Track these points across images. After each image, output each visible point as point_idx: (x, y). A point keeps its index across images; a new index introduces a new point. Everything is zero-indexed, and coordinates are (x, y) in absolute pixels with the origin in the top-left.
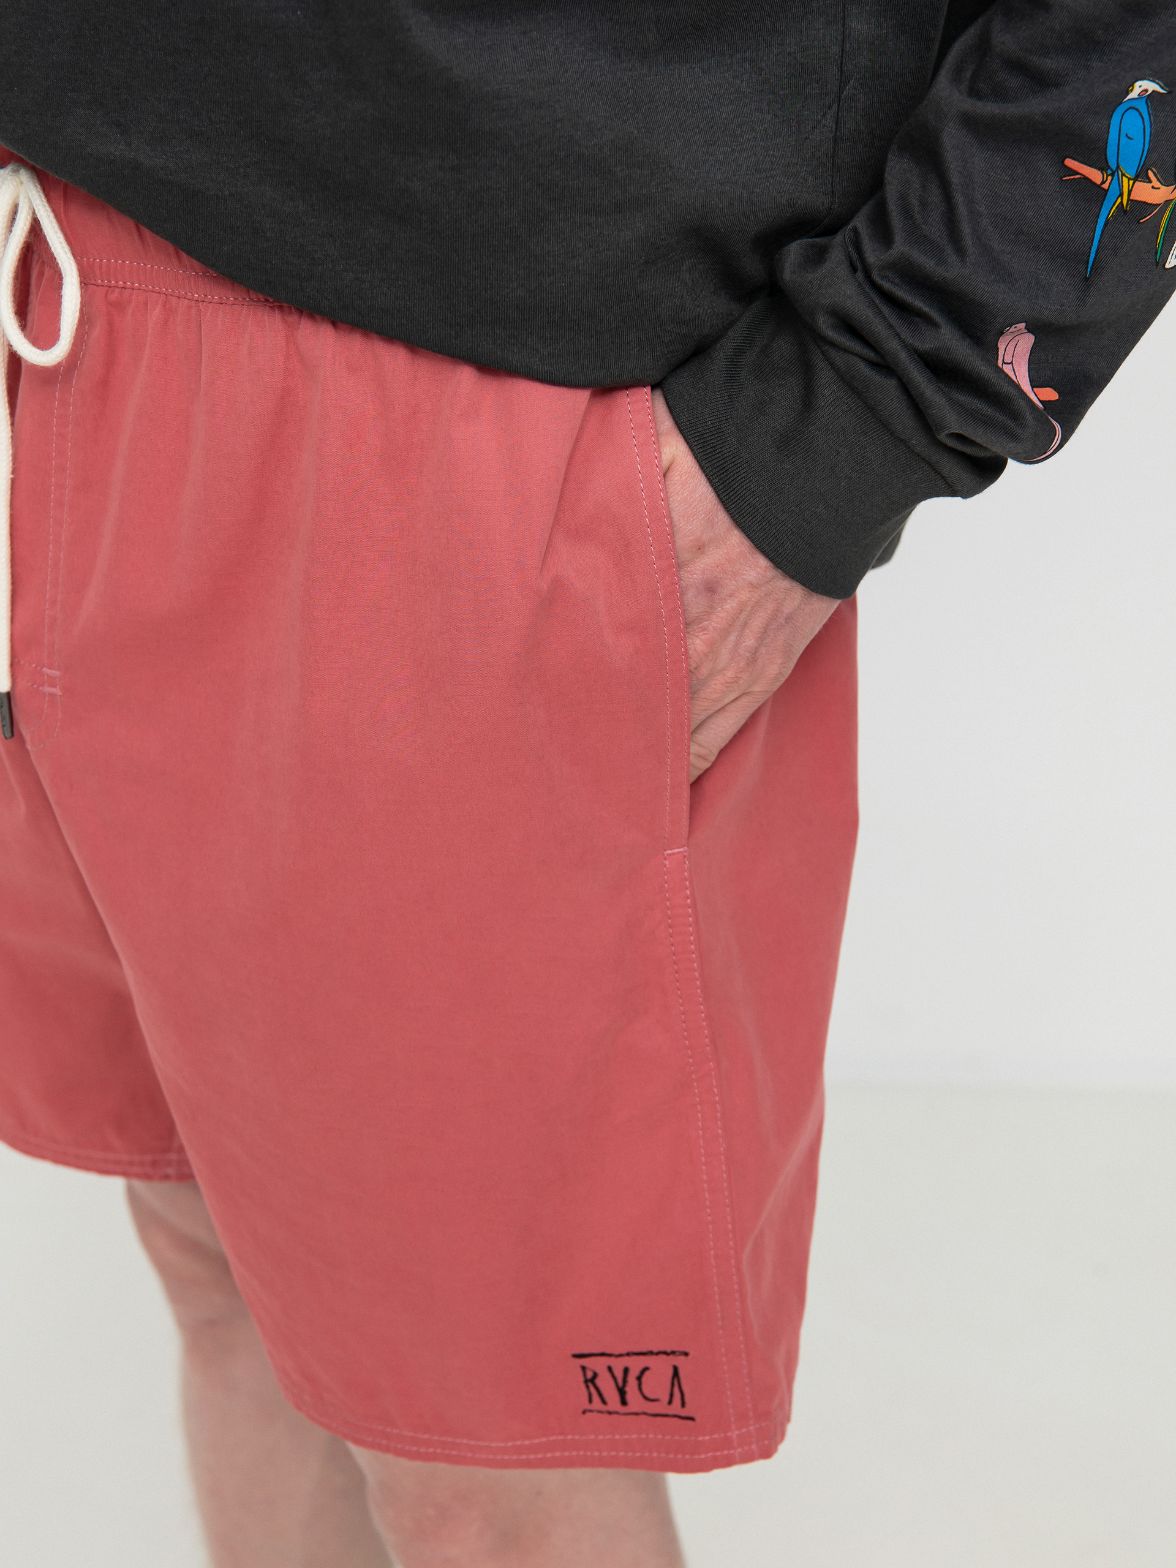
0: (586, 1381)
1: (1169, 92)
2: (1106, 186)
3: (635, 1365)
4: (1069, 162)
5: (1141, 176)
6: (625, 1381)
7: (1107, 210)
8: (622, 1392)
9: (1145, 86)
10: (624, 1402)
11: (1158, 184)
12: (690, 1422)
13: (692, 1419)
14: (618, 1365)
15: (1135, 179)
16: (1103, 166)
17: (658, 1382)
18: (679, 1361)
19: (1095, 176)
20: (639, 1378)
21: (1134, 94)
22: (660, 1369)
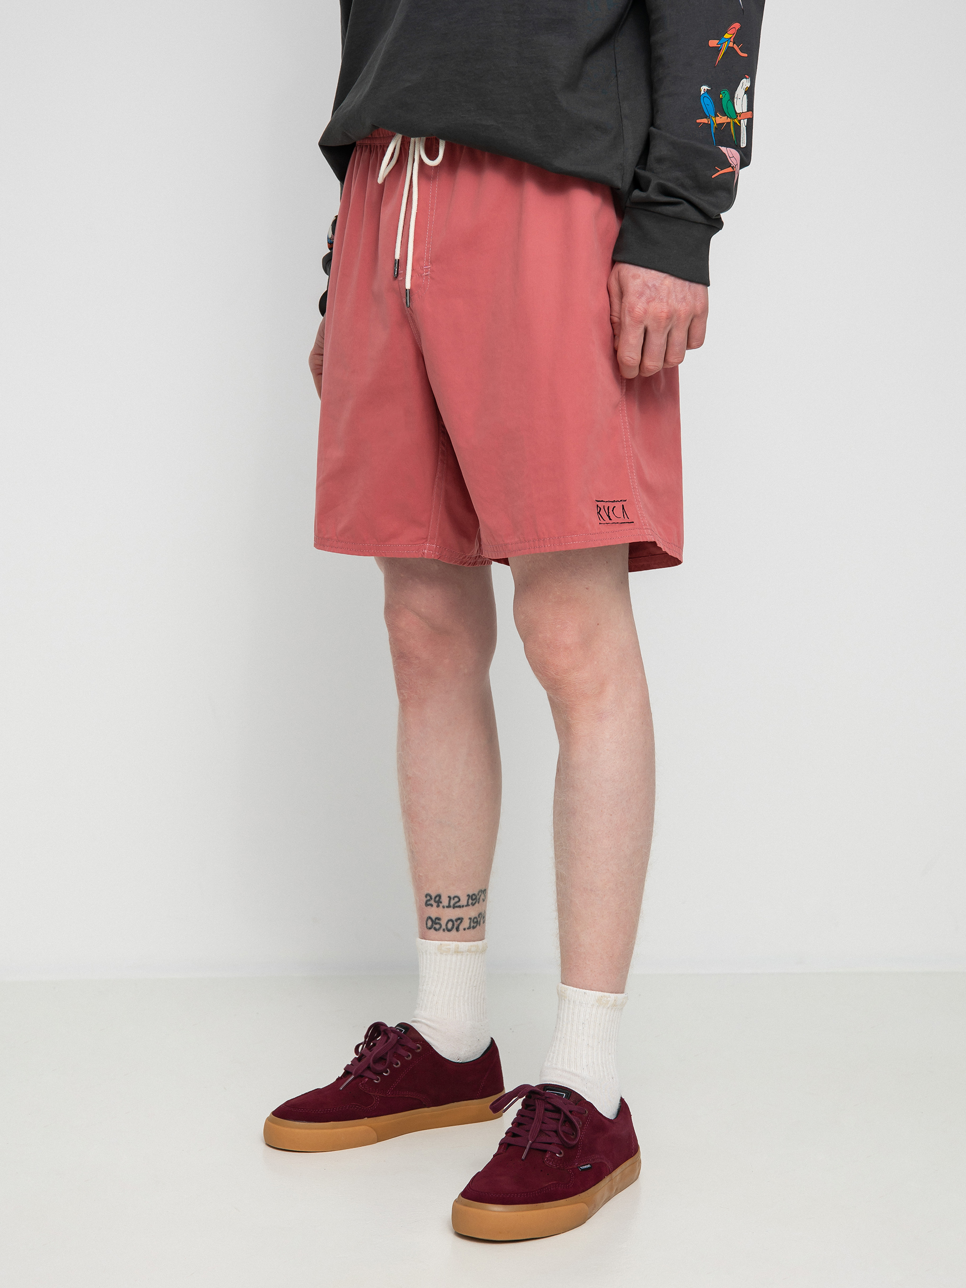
0: (598, 513)
1: (712, 89)
2: (709, 123)
3: (611, 505)
4: (698, 121)
5: (716, 116)
6: (609, 513)
7: (713, 130)
8: (609, 517)
9: (704, 88)
10: (610, 519)
11: (721, 117)
12: (631, 525)
13: (633, 522)
14: (607, 505)
15: (715, 117)
16: (706, 117)
17: (618, 511)
18: (624, 503)
19: (705, 121)
20: (613, 511)
21: (702, 92)
22: (618, 506)
